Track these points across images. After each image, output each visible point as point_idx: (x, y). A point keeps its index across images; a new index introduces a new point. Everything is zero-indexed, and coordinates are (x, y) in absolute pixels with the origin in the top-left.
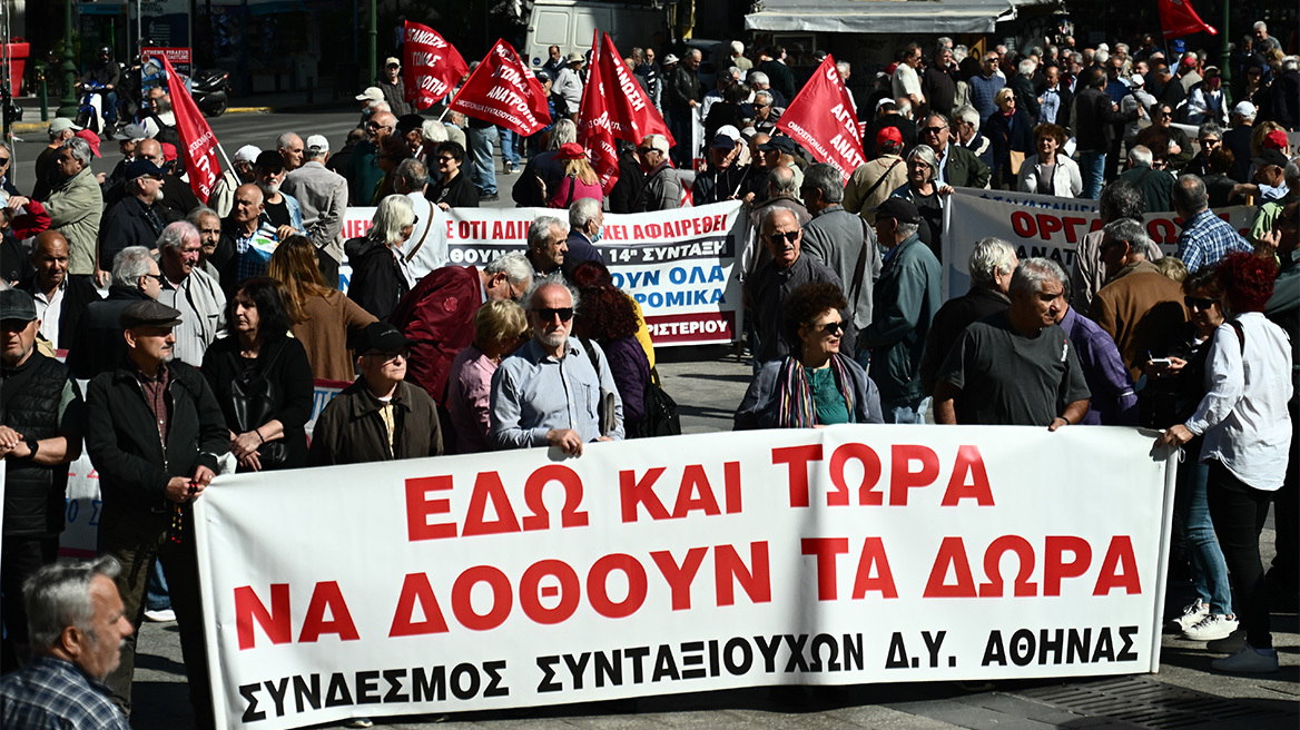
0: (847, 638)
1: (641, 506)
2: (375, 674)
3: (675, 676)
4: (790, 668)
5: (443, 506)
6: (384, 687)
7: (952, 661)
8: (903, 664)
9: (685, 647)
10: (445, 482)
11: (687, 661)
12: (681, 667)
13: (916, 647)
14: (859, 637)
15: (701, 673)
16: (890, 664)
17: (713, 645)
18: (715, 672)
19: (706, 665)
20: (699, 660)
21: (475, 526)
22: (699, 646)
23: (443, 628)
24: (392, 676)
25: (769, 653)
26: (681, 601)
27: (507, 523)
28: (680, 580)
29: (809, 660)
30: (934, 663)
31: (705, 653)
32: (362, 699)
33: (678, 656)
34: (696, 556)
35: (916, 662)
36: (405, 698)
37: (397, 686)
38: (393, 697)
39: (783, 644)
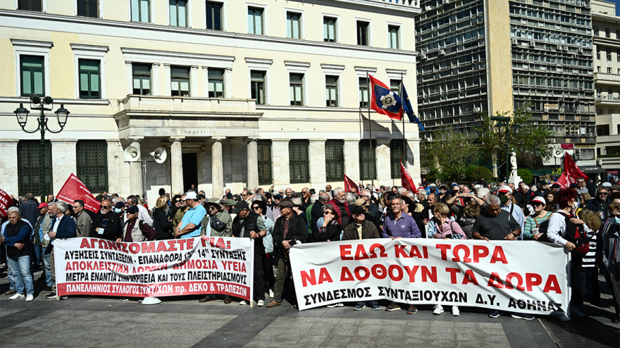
0: (460, 294)
1: (400, 254)
2: (338, 291)
3: (411, 300)
4: (443, 300)
5: (349, 252)
6: (341, 294)
7: (498, 304)
8: (482, 302)
9: (413, 292)
10: (350, 246)
11: (414, 296)
12: (412, 297)
13: (485, 298)
14: (465, 294)
15: (418, 299)
16: (477, 302)
17: (421, 292)
18: (422, 299)
19: (419, 297)
20: (417, 296)
21: (357, 258)
22: (417, 292)
23: (353, 280)
24: (342, 291)
25: (437, 295)
26: (412, 280)
27: (365, 256)
28: (412, 275)
29: (449, 298)
30: (492, 304)
31: (419, 294)
32: (336, 298)
33: (411, 294)
34: (416, 268)
35: (486, 303)
36: (346, 297)
37: (344, 294)
38: (343, 297)
39: (441, 294)
